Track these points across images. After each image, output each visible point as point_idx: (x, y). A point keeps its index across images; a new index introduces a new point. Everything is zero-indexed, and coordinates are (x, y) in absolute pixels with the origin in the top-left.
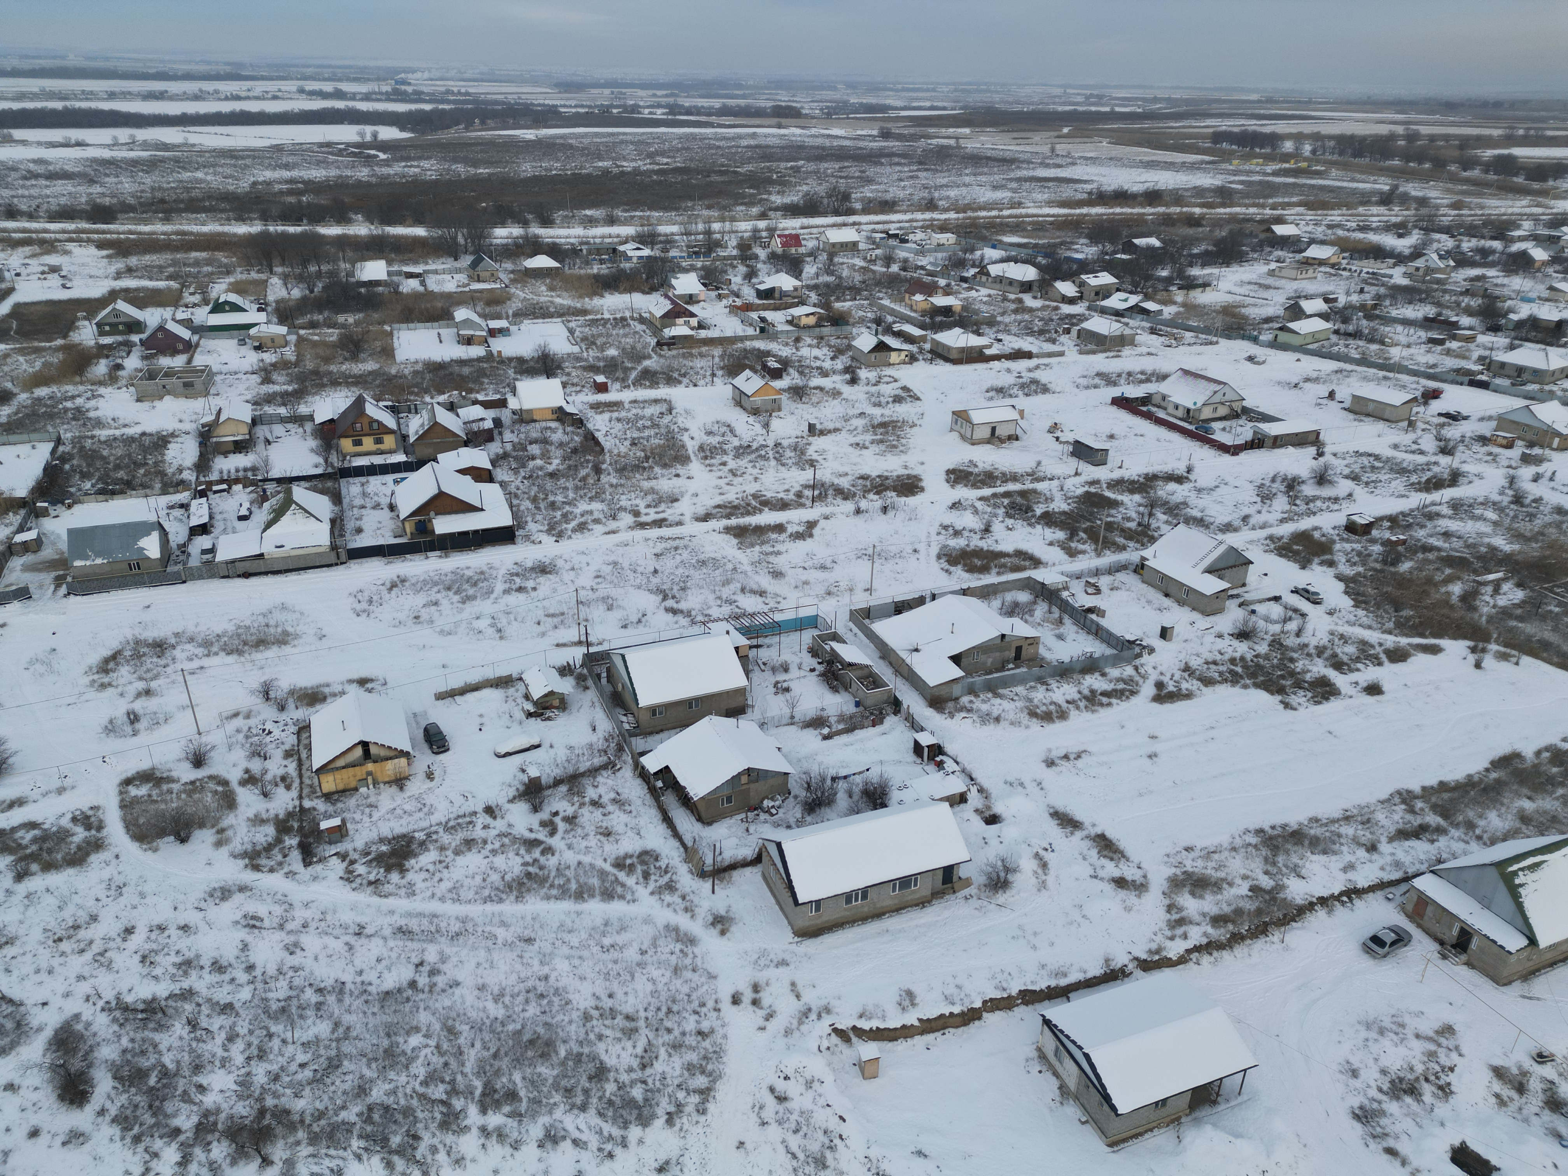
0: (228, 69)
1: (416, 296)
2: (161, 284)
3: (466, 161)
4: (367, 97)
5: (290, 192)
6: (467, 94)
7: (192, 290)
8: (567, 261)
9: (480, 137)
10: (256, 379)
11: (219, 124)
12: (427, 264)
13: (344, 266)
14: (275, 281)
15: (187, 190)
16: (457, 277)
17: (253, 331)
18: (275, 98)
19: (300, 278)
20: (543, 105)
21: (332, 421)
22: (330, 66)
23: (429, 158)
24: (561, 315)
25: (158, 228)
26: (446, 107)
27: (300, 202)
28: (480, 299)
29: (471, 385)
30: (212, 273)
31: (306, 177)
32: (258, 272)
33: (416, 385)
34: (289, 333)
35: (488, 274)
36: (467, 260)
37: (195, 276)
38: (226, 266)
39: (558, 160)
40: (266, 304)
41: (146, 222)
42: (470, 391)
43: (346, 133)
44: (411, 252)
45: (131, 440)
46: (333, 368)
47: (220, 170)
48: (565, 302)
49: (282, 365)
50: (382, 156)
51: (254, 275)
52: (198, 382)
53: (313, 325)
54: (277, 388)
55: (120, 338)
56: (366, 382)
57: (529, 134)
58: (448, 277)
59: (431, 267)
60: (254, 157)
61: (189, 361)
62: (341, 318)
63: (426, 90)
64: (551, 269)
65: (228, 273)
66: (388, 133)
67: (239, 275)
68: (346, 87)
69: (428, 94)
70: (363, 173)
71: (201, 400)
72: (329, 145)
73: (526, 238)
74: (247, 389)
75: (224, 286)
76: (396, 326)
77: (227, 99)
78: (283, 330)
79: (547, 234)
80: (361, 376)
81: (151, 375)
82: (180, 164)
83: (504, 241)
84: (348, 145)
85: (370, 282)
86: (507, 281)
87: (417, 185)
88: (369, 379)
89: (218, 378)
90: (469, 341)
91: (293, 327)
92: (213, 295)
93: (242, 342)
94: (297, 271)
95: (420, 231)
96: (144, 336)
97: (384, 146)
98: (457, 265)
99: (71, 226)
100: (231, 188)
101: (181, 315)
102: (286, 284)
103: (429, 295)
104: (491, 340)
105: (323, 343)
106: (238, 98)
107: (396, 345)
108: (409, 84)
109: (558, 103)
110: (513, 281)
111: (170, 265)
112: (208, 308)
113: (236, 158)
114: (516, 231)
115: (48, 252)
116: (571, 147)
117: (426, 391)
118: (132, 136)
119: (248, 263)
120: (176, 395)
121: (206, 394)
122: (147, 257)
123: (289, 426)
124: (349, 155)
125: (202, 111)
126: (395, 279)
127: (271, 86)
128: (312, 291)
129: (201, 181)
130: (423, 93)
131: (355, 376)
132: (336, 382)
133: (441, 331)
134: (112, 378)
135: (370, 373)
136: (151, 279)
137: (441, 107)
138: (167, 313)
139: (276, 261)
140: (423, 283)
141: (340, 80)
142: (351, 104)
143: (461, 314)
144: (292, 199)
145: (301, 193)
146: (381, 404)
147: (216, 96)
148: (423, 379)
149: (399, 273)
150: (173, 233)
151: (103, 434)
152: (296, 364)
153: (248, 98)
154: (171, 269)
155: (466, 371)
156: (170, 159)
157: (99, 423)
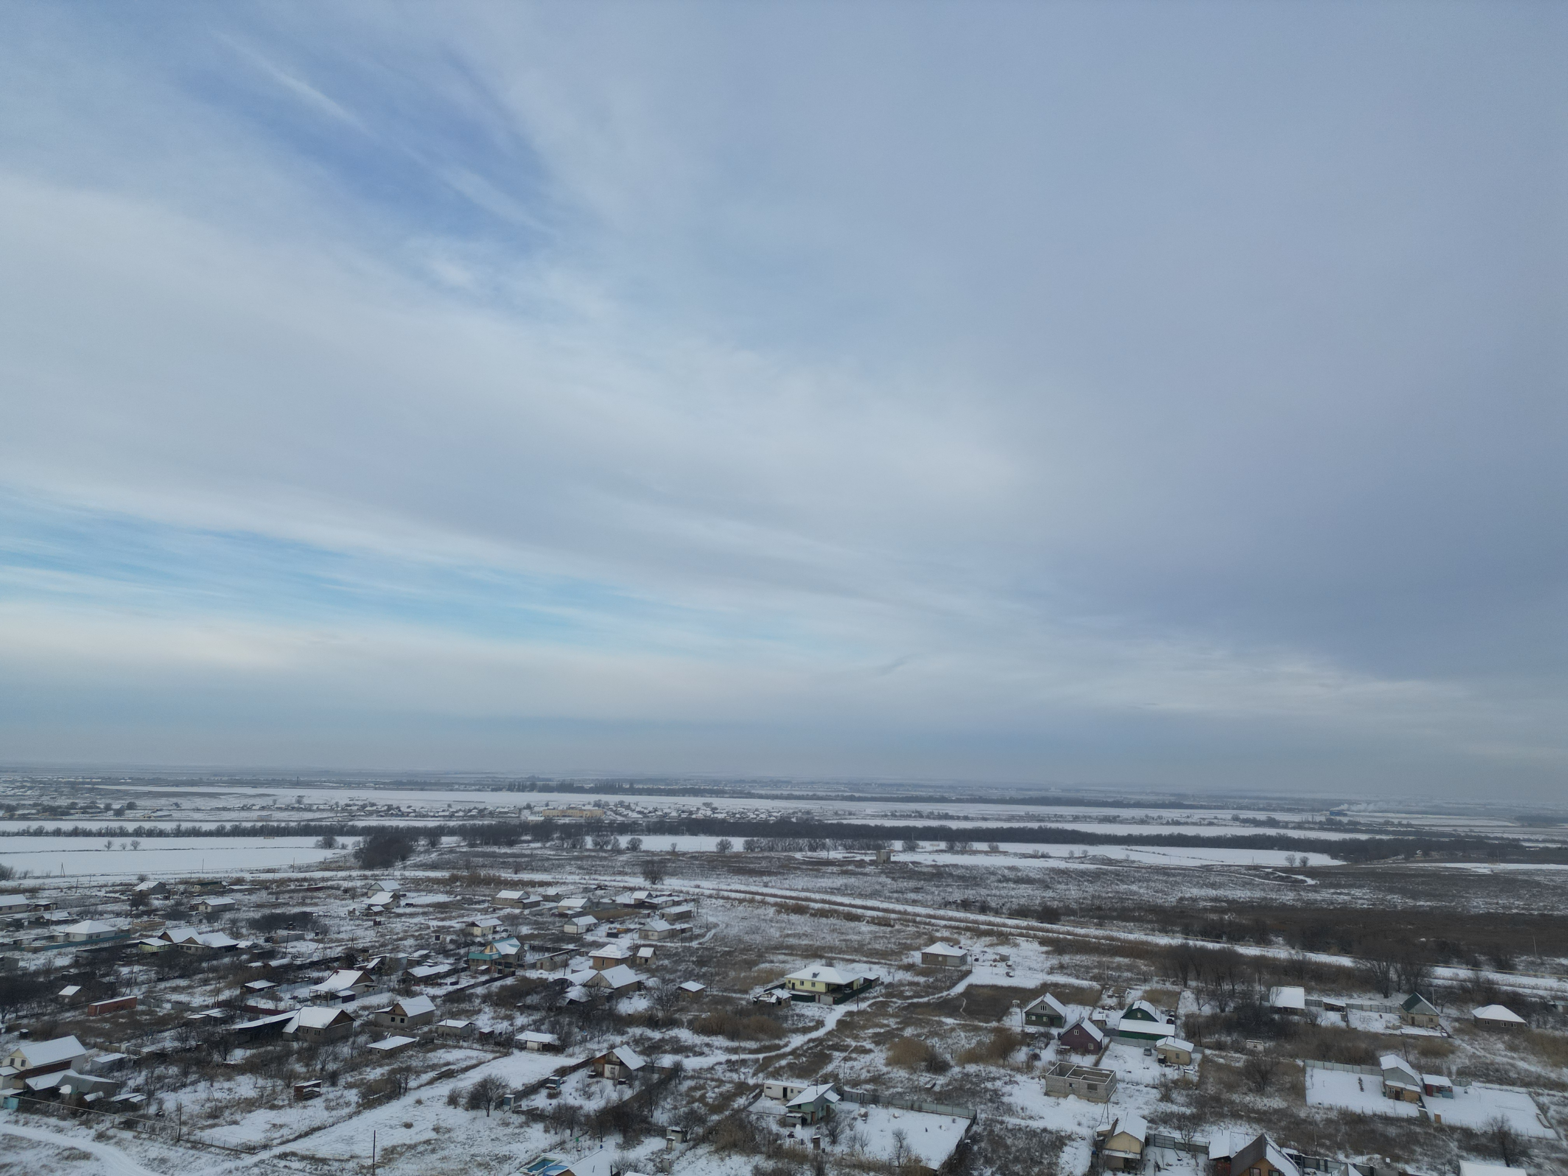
0: (1173, 799)
1: (1335, 1031)
2: (1085, 983)
3: (1403, 892)
4: (1299, 826)
5: (1214, 910)
6: (1409, 825)
7: (1110, 993)
8: (1535, 1017)
9: (1422, 869)
10: (1155, 1094)
11: (1158, 845)
12: (1351, 997)
13: (1259, 988)
14: (1188, 994)
15: (1122, 900)
16: (1387, 1016)
17: (1160, 1043)
18: (1211, 824)
19: (1213, 995)
20: (1502, 839)
21: (1227, 1159)
22: (1266, 798)
23: (1361, 887)
24: (1526, 1085)
25: (1092, 932)
26: (1384, 837)
27: (1222, 919)
28: (1414, 1047)
29: (1398, 1151)
30: (1131, 979)
31: (1230, 897)
32: (1173, 983)
33: (1329, 1137)
34: (1194, 1051)
35: (1425, 1019)
36: (1399, 999)
37: (1116, 980)
38: (1144, 974)
39: (1520, 898)
40: (1176, 1017)
41: (1082, 925)
42: (1397, 1159)
43: (1276, 858)
44: (1334, 982)
45: (1032, 1134)
46: (1236, 1097)
47: (1153, 884)
48: (1533, 1069)
49: (1183, 1084)
50: (1310, 881)
51: (1169, 986)
52: (1102, 1086)
53: (1220, 1046)
54: (1174, 1108)
55: (1042, 1029)
56: (1270, 1121)
57: (1483, 868)
58: (1376, 1015)
59: (1356, 1001)
60: (1185, 875)
61: (1097, 1063)
62: (1250, 1044)
63: (1362, 821)
64: (1511, 1024)
65: (1145, 981)
66: (1318, 860)
67: (1155, 985)
68: (1279, 816)
69: (1365, 825)
70: (1288, 897)
71: (1101, 1106)
72: (1256, 868)
73: (1476, 982)
74: (1146, 1103)
75: (1139, 993)
76: (1310, 1062)
77: (1168, 823)
78: (1189, 1046)
79: (1504, 980)
80: (1265, 1113)
81: (1062, 1071)
82: (1120, 877)
83: (1448, 983)
84: (1276, 869)
85: (1286, 1009)
86: (1450, 1030)
87: (1346, 913)
88: (1274, 1118)
89: (1120, 1086)
90: (1397, 1095)
91: (1199, 1045)
92: (1129, 1000)
93: (1148, 1053)
94: (1211, 987)
95: (1346, 961)
96: (1062, 1031)
97: (1313, 872)
98: (1388, 1003)
99: (1023, 923)
100: (1160, 901)
101: (1097, 1016)
102: (1197, 999)
103: (1351, 1033)
104: (1426, 1099)
105: (1227, 1068)
106: (1178, 823)
107: (1308, 1083)
108: (1345, 815)
109: (1521, 837)
110: (1458, 1031)
111: (1095, 967)
112: (1122, 1013)
113: (1168, 875)
114: (1464, 973)
115: (1002, 944)
116: (1538, 884)
117: (1340, 1147)
118: (1085, 852)
119: (1165, 974)
120: (1080, 1096)
121: (1107, 1101)
122: (1078, 957)
123: (1182, 1154)
124: (1275, 879)
125: (1145, 833)
126: (1314, 1009)
127: (1208, 814)
128: (1223, 1010)
129: (1135, 893)
130: (1359, 823)
131: (1258, 1112)
132: (1238, 1114)
133: (1363, 1077)
134: (1028, 1068)
135: (1276, 1111)
136: (1078, 978)
137: (1378, 837)
138: (1086, 1011)
139: (1192, 974)
140: (1345, 1018)
141: (1274, 810)
142: (1282, 832)
143: (1389, 1061)
144: (1214, 917)
145: (1224, 911)
146: (1285, 1151)
147: (1160, 821)
148: (1338, 1131)
149: (1319, 1004)
150: (1104, 938)
151: (1012, 1121)
152: (1198, 1086)
153: (1186, 824)
154: (1096, 971)
155: (1392, 1131)
156: (1111, 872)
157: (1010, 1110)
